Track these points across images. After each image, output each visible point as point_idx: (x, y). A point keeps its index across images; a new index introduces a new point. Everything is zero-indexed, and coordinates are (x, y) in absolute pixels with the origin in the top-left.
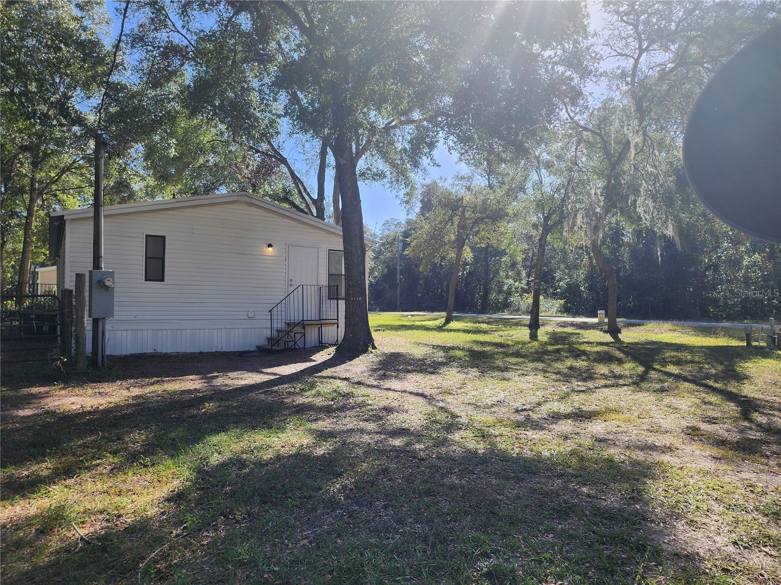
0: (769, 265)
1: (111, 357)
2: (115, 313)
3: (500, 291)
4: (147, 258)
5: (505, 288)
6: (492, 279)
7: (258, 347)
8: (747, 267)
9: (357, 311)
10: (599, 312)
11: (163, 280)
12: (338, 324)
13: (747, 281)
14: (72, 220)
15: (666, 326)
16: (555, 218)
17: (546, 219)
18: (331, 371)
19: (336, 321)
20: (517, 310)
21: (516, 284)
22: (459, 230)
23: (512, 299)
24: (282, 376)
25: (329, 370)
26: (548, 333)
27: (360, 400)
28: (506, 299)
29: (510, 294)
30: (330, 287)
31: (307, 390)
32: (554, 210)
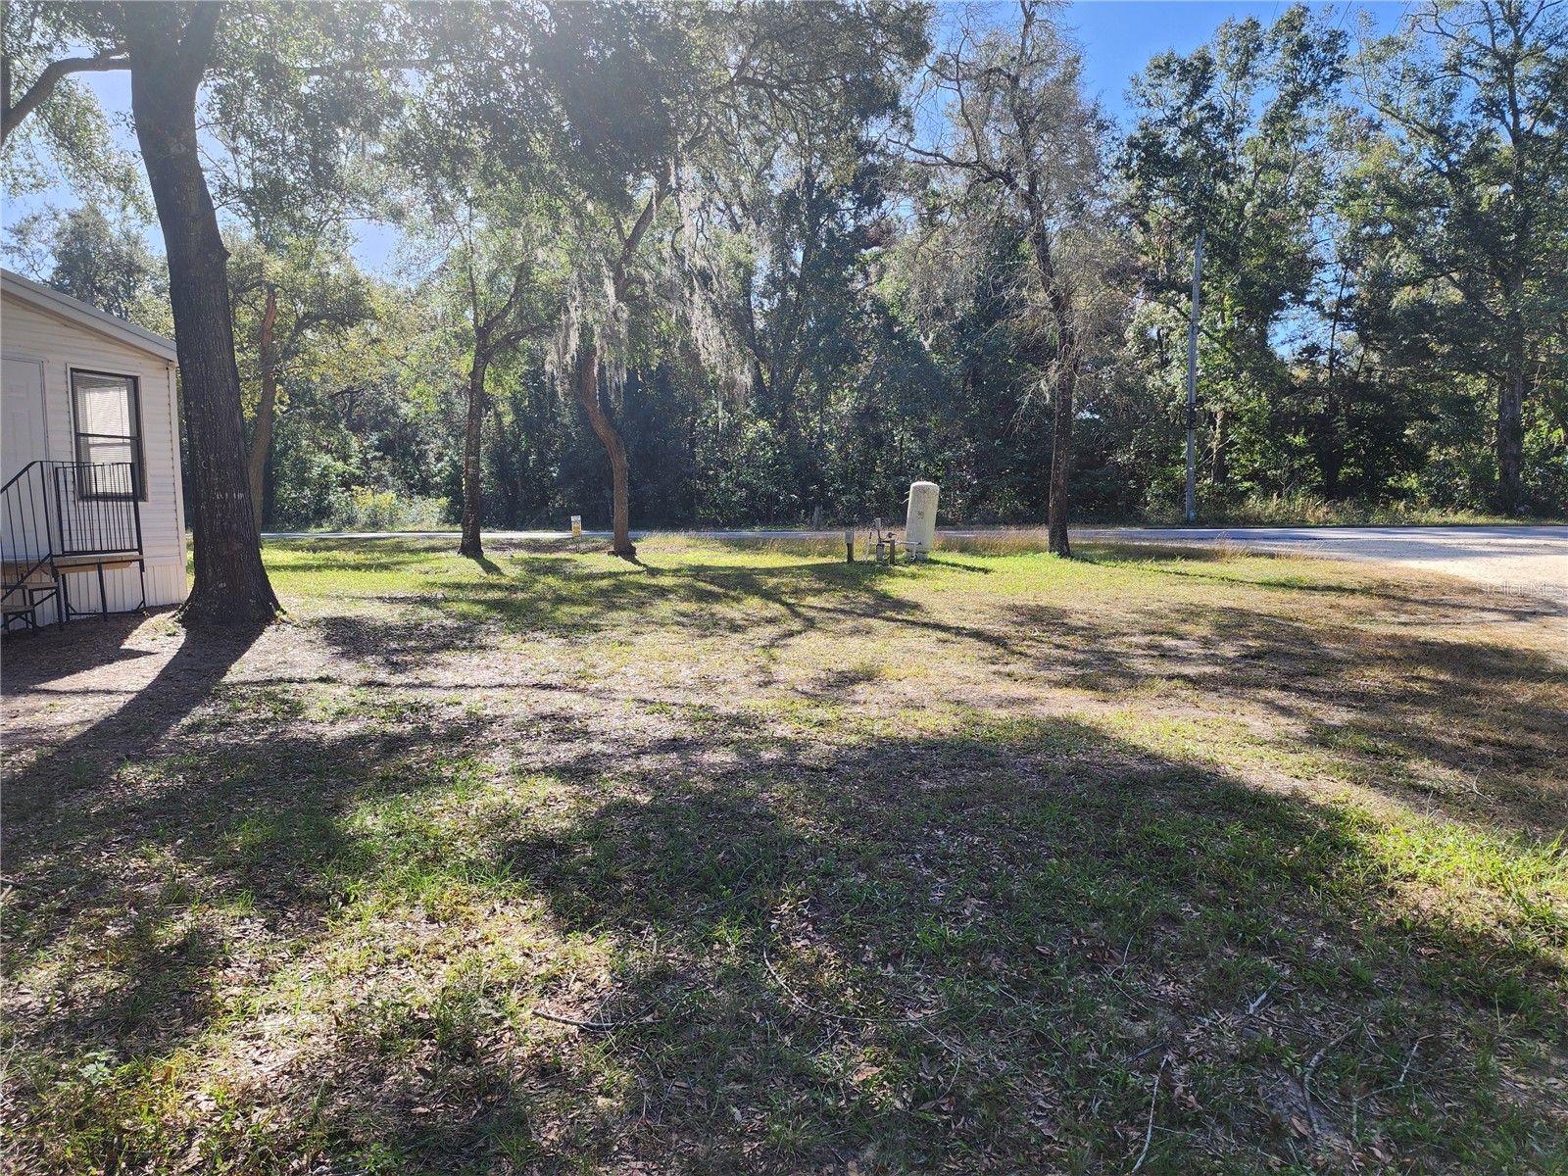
0: (782, 438)
3: (302, 483)
5: (315, 472)
8: (754, 442)
9: (235, 526)
10: (573, 518)
12: (142, 562)
13: (749, 458)
15: (679, 539)
16: (498, 334)
17: (483, 332)
18: (246, 668)
19: (136, 554)
20: (350, 521)
21: (340, 465)
22: (267, 338)
23: (332, 498)
24: (141, 694)
25: (235, 667)
26: (513, 562)
27: (456, 712)
28: (320, 498)
29: (327, 487)
30: (82, 466)
31: (295, 710)
32: (497, 317)
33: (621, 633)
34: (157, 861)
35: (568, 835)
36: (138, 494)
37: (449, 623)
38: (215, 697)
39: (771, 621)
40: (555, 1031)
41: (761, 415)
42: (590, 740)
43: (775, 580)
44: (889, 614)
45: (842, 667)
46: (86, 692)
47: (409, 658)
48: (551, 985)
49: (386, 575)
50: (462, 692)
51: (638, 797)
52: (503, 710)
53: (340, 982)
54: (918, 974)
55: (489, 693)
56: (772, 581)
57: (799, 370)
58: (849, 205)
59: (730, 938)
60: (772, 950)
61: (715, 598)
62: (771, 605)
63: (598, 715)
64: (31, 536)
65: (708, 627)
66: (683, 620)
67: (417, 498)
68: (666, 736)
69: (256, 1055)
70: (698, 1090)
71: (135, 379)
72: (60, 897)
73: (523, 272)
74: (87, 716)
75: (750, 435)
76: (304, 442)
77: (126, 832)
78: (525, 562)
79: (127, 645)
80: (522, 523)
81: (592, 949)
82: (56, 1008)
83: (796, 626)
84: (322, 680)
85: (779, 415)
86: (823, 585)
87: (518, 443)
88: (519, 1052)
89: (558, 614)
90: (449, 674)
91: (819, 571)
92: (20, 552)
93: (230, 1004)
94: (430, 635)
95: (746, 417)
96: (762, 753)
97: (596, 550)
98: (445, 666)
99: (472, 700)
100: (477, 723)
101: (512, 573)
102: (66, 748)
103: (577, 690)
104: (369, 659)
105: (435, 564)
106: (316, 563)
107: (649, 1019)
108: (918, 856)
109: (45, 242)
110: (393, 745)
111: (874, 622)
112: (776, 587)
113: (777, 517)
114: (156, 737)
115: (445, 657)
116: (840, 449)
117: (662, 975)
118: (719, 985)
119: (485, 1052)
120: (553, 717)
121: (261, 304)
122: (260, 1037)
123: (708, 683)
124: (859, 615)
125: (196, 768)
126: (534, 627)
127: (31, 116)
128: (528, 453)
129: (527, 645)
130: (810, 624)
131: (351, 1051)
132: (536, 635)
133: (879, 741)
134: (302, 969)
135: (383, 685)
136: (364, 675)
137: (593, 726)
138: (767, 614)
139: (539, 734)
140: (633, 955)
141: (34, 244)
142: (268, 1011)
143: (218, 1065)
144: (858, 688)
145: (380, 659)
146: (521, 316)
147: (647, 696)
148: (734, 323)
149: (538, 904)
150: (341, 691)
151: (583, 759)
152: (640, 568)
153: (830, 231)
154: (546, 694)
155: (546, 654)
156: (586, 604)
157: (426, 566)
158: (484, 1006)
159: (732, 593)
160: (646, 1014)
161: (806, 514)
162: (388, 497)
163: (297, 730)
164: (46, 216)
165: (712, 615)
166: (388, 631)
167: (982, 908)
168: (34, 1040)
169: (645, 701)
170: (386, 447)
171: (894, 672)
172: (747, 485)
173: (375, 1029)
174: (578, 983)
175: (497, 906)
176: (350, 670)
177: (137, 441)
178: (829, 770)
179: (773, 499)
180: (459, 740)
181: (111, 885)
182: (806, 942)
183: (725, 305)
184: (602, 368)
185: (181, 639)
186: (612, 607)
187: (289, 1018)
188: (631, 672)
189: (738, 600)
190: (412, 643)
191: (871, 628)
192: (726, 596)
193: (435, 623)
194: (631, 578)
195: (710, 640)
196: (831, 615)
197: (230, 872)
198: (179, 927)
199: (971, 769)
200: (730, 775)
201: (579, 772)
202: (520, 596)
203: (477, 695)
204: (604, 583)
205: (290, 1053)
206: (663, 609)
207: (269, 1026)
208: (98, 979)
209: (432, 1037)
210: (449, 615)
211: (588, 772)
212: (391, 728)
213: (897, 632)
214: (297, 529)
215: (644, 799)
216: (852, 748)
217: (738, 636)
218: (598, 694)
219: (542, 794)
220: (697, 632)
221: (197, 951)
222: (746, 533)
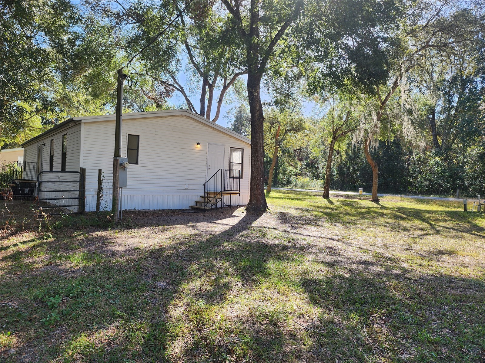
0: (445, 164)
1: (125, 212)
2: (128, 184)
3: (284, 174)
4: (128, 149)
5: (288, 172)
6: (281, 166)
7: (191, 207)
8: (433, 165)
9: (259, 186)
10: (360, 189)
11: (137, 163)
12: (239, 194)
13: (431, 171)
14: (85, 123)
15: (398, 197)
16: (340, 132)
17: (335, 132)
18: (257, 223)
19: (238, 192)
20: (296, 186)
21: (295, 170)
22: (277, 136)
23: (292, 179)
24: (234, 227)
25: (255, 222)
26: (338, 201)
27: (304, 242)
28: (288, 179)
29: (291, 176)
30: (230, 170)
31: (265, 235)
32: (339, 128)
33: (363, 227)
34: (225, 265)
35: (320, 280)
36: (241, 177)
37: (311, 217)
38: (248, 229)
39: (421, 229)
40: (298, 327)
41: (437, 155)
42: (339, 257)
43: (430, 215)
44: (474, 232)
45: (442, 249)
46: (223, 224)
47: (297, 226)
48: (301, 316)
49: (299, 202)
50: (308, 237)
51: (346, 275)
52: (317, 244)
53: (253, 301)
54: (414, 345)
55: (316, 238)
56: (428, 215)
57: (455, 139)
58: (479, 79)
59: (355, 318)
60: (367, 325)
61: (402, 218)
62: (424, 223)
63: (345, 250)
64: (218, 186)
65: (395, 228)
66: (387, 225)
67: (315, 180)
68: (363, 259)
69: (232, 311)
70: (329, 352)
71: (243, 149)
72: (205, 268)
73: (349, 113)
74: (222, 230)
75: (431, 162)
76: (286, 163)
77: (221, 257)
78: (342, 201)
79: (234, 214)
80: (346, 189)
81: (315, 310)
82: (198, 291)
83: (431, 232)
84: (273, 228)
85: (444, 155)
86: (450, 218)
87: (347, 164)
88: (287, 328)
89: (345, 218)
90: (307, 232)
91: (450, 213)
92: (216, 190)
93: (230, 299)
94: (305, 220)
95: (430, 156)
96: (393, 271)
97: (367, 199)
98: (306, 229)
99: (310, 240)
100: (309, 246)
101: (337, 204)
102: (215, 236)
103: (342, 242)
104: (287, 224)
105: (315, 200)
106: (283, 197)
107: (323, 331)
108: (433, 312)
109: (233, 115)
110: (285, 248)
111: (465, 234)
112: (429, 218)
113: (441, 192)
114: (233, 237)
115: (308, 227)
116: (471, 168)
117: (331, 322)
118: (347, 329)
119: (279, 326)
120: (331, 248)
121: (277, 128)
122: (233, 308)
123: (386, 246)
124: (460, 231)
125: (239, 245)
126: (336, 221)
127: (231, 86)
128: (349, 168)
129: (332, 226)
130: (437, 232)
131: (251, 316)
132: (336, 224)
133: (441, 275)
134: (246, 296)
135: (288, 232)
136: (284, 229)
137: (342, 253)
138: (421, 226)
139: (325, 252)
140: (326, 315)
141: (231, 115)
142: (237, 303)
143: (224, 311)
144: (444, 256)
145: (290, 225)
146: (347, 126)
147: (363, 247)
148: (419, 126)
149: (306, 296)
150: (277, 232)
151: (335, 261)
152: (379, 206)
153: (470, 90)
154: (332, 241)
155: (337, 230)
156: (355, 216)
157: (312, 200)
158: (282, 316)
159: (410, 218)
160: (323, 330)
161: (453, 192)
162: (307, 179)
163: (264, 240)
164: (234, 108)
165: (399, 224)
166: (294, 218)
167: (449, 333)
168: (193, 296)
169: (362, 248)
170: (307, 165)
171: (463, 253)
172: (430, 180)
173: (257, 313)
174: (308, 318)
175: (295, 294)
176: (282, 227)
177: (242, 164)
178: (415, 280)
179: (440, 185)
180: (302, 250)
181: (215, 268)
182: (380, 326)
183: (416, 120)
184: (370, 142)
185: (245, 214)
186: (364, 218)
187: (240, 306)
188: (361, 239)
189: (411, 220)
190: (299, 222)
191: (463, 236)
192: (406, 218)
193: (307, 217)
194: (374, 209)
195: (393, 233)
196: (448, 230)
197: (238, 271)
198: (225, 280)
199: (474, 290)
200: (378, 275)
201: (331, 265)
202: (335, 211)
203: (312, 238)
204: (363, 210)
205: (238, 313)
206: (381, 220)
207: (236, 306)
208: (207, 287)
209: (268, 319)
210: (312, 215)
211: (334, 265)
212: (286, 244)
213: (474, 239)
214: (282, 187)
215: (347, 276)
216: (428, 275)
217: (406, 233)
218: (347, 244)
219: (318, 268)
220: (390, 229)
221: (227, 286)
222: (426, 197)
